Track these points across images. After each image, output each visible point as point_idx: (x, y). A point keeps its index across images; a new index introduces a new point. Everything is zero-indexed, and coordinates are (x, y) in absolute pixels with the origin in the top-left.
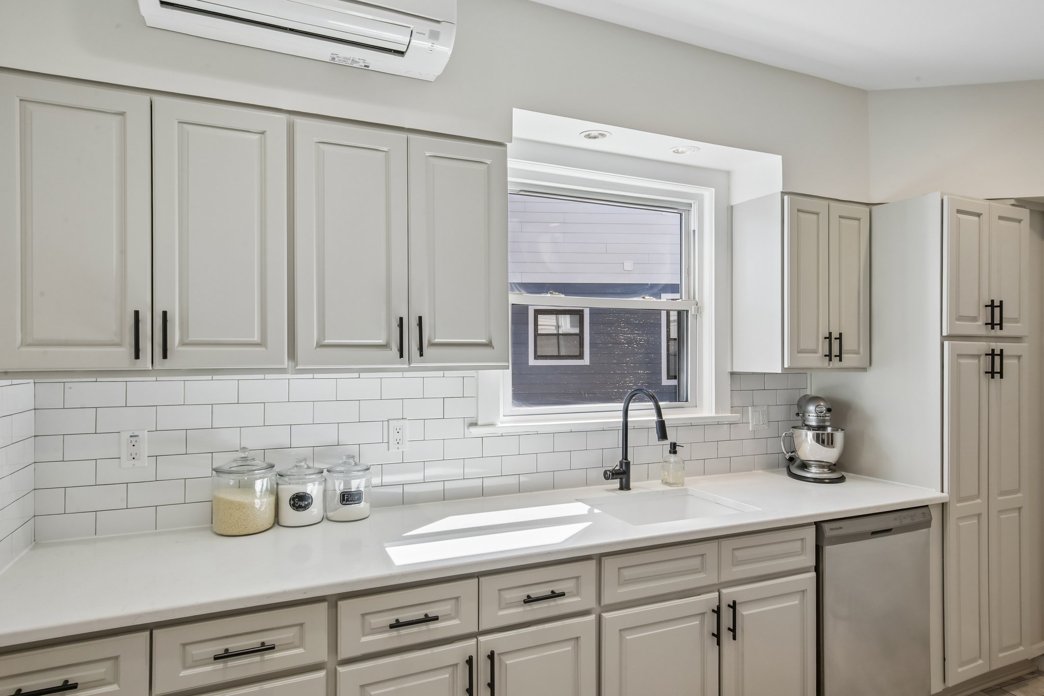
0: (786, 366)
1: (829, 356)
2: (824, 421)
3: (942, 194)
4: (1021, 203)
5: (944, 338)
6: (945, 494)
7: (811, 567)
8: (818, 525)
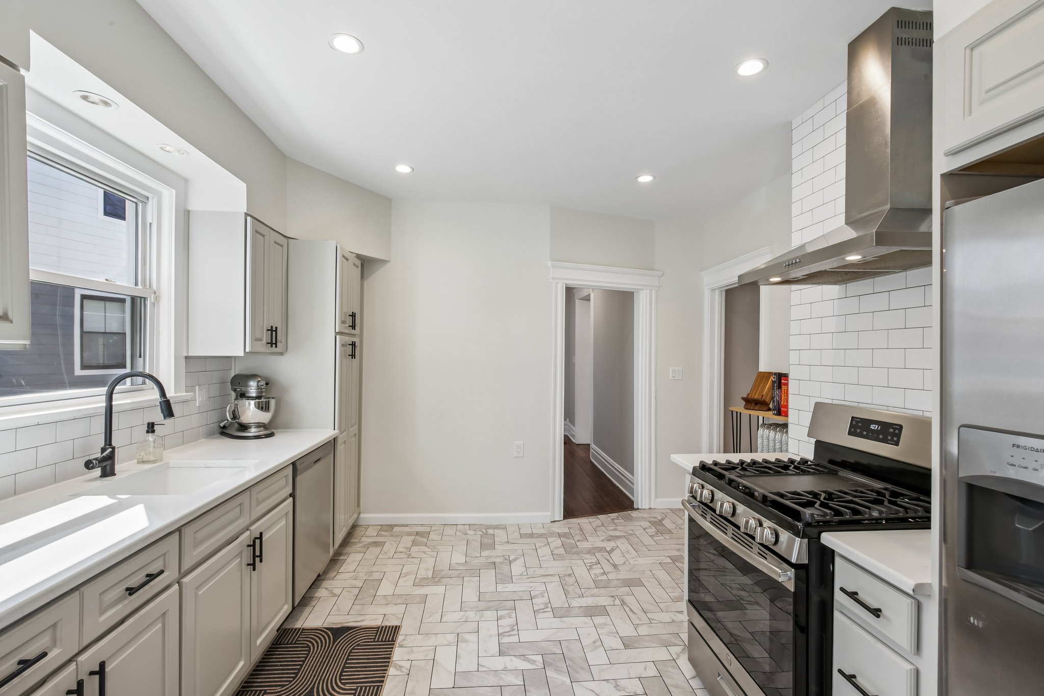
0: (247, 350)
1: (271, 344)
2: (262, 392)
3: (337, 243)
4: (358, 256)
5: (337, 333)
6: (337, 431)
8: (294, 464)
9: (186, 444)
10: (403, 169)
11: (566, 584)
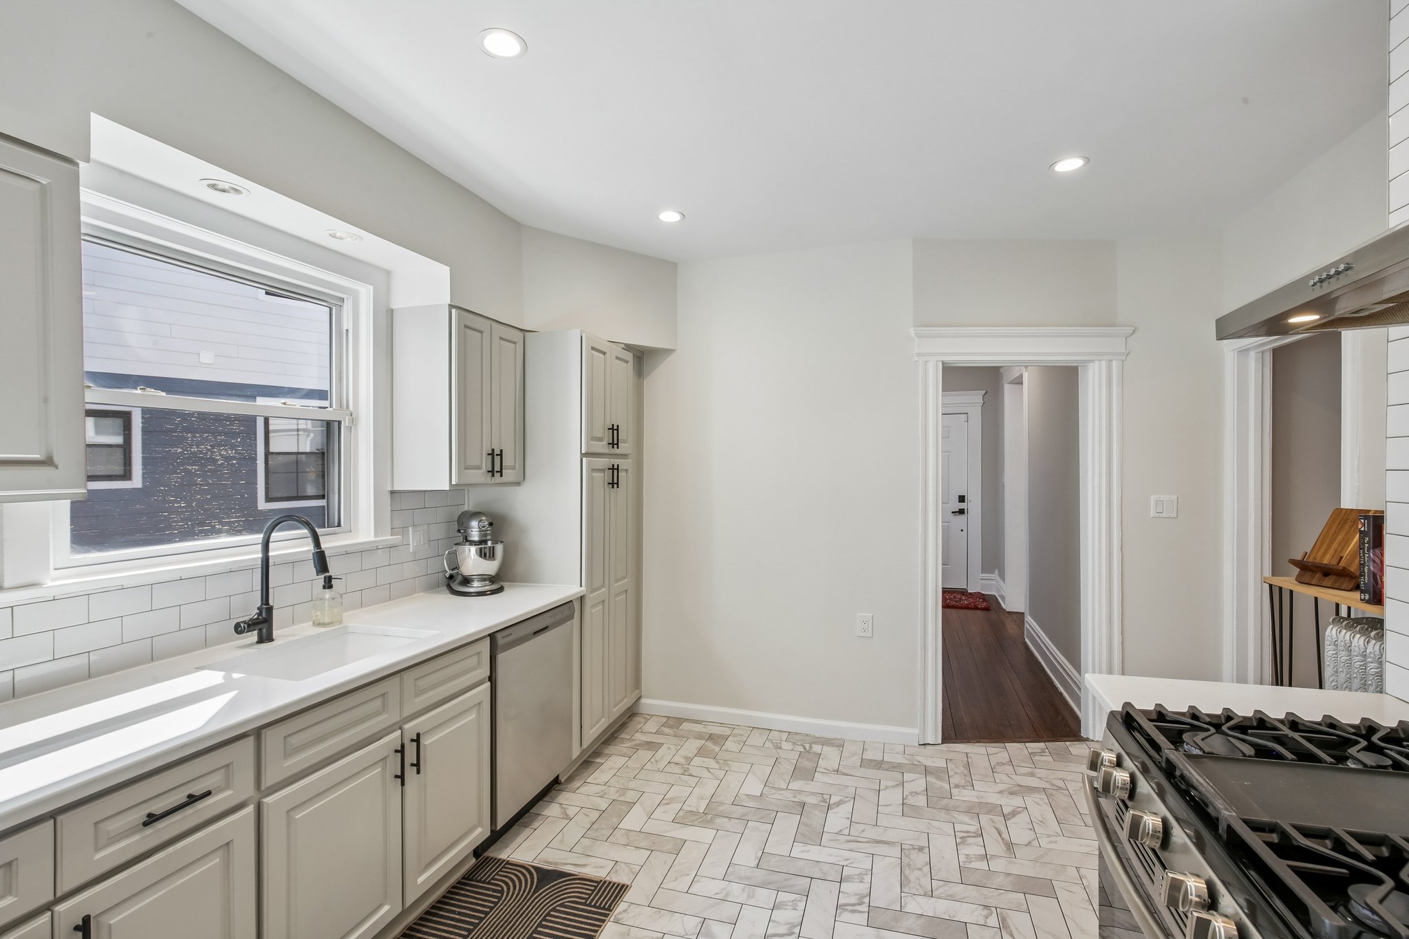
0: (454, 483)
1: (492, 472)
2: (486, 535)
3: (582, 332)
4: (628, 347)
5: (583, 455)
6: (583, 588)
7: (485, 678)
8: (492, 636)
9: (395, 599)
10: (670, 217)
11: (909, 865)
